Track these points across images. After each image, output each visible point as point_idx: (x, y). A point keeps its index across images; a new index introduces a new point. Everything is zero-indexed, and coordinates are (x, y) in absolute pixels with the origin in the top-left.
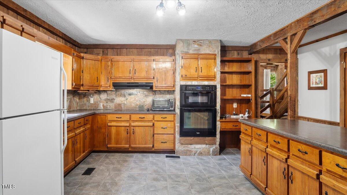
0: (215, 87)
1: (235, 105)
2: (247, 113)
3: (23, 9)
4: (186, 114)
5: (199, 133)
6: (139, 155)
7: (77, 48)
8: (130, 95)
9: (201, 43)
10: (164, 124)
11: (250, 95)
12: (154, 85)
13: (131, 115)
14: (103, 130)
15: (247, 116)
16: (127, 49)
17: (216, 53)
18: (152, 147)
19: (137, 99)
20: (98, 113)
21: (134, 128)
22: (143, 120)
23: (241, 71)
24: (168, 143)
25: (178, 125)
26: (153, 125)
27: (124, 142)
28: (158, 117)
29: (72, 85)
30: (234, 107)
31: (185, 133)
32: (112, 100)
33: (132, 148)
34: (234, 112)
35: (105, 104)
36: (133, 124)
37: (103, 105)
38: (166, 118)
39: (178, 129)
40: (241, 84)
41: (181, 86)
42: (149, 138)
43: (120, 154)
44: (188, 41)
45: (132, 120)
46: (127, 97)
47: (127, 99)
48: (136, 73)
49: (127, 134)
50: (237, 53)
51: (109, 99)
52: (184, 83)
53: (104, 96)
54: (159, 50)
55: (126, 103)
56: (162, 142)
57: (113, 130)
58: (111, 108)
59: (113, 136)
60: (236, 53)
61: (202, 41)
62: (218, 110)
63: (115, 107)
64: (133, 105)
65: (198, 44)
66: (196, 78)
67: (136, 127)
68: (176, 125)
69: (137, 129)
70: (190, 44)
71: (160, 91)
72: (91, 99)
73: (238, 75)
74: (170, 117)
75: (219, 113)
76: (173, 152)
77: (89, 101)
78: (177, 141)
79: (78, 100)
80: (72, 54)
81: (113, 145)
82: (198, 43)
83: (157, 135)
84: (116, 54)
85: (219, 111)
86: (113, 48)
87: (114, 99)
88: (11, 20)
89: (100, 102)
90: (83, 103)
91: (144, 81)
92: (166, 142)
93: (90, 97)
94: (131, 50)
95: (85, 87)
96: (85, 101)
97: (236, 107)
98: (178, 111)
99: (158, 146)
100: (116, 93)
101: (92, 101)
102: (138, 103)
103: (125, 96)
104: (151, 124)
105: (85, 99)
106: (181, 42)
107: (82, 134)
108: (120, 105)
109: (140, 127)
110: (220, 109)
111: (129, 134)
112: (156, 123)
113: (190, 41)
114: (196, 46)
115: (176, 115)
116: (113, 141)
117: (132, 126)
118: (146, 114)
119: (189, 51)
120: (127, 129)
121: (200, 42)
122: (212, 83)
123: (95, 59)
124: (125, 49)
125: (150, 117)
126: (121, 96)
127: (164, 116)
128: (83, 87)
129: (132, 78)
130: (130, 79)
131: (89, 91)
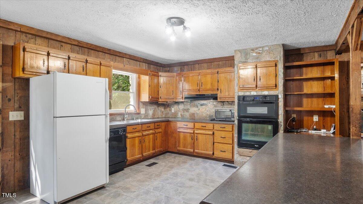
0: (277, 97)
1: (316, 118)
2: (332, 129)
3: (108, 49)
4: (244, 125)
5: (257, 146)
6: (200, 160)
7: (161, 68)
8: (202, 105)
9: (260, 50)
10: (223, 134)
11: (334, 107)
12: (218, 96)
13: (195, 123)
14: (174, 135)
15: (332, 132)
16: (199, 64)
17: (278, 59)
18: (212, 154)
19: (207, 109)
20: (171, 120)
21: (197, 135)
22: (204, 128)
23: (323, 76)
24: (226, 152)
25: (236, 135)
26: (213, 134)
27: (189, 146)
28: (217, 126)
29: (149, 98)
30: (314, 120)
31: (242, 144)
32: (187, 110)
33: (196, 153)
34: (315, 127)
35: (182, 113)
36: (196, 132)
37: (181, 114)
38: (225, 128)
39: (236, 140)
40: (324, 92)
41: (239, 97)
42: (210, 145)
43: (186, 157)
44: (246, 51)
45: (195, 128)
46: (200, 107)
47: (199, 109)
48: (203, 86)
49: (192, 140)
50: (318, 55)
51: (185, 109)
52: (241, 94)
53: (181, 107)
54: (227, 62)
55: (198, 112)
56: (221, 151)
57: (182, 135)
58: (187, 117)
59: (181, 141)
60: (316, 55)
61: (260, 48)
62: (281, 122)
63: (190, 116)
64: (204, 115)
65: (256, 53)
66: (255, 88)
67: (199, 134)
68: (235, 135)
69: (199, 136)
70: (247, 53)
71: (227, 101)
72: (172, 109)
73: (320, 82)
74: (229, 127)
75: (281, 126)
76: (232, 162)
77: (171, 110)
78: (235, 152)
79: (163, 110)
80: (149, 74)
81: (181, 148)
82: (256, 51)
83: (217, 143)
84: (190, 70)
85: (282, 124)
86: (188, 65)
87: (189, 109)
88: (91, 60)
89: (179, 111)
90: (167, 112)
91: (209, 93)
92: (225, 151)
93: (172, 108)
94: (202, 65)
95: (162, 99)
96: (169, 111)
97: (317, 120)
98: (236, 122)
99: (218, 154)
100: (190, 103)
101: (173, 110)
102: (208, 113)
103: (197, 107)
104: (211, 133)
105: (168, 109)
106: (239, 53)
107: (151, 136)
108: (193, 114)
109: (202, 135)
110: (283, 121)
111: (193, 140)
112: (216, 132)
113: (248, 50)
114: (254, 54)
115: (235, 126)
116: (181, 145)
117: (196, 133)
118: (207, 123)
119: (247, 61)
120: (192, 136)
121: (258, 49)
122: (273, 93)
123: (170, 76)
124: (197, 65)
125: (210, 126)
126: (194, 106)
127: (223, 126)
128: (161, 99)
129: (199, 91)
130: (198, 91)
131: (167, 102)
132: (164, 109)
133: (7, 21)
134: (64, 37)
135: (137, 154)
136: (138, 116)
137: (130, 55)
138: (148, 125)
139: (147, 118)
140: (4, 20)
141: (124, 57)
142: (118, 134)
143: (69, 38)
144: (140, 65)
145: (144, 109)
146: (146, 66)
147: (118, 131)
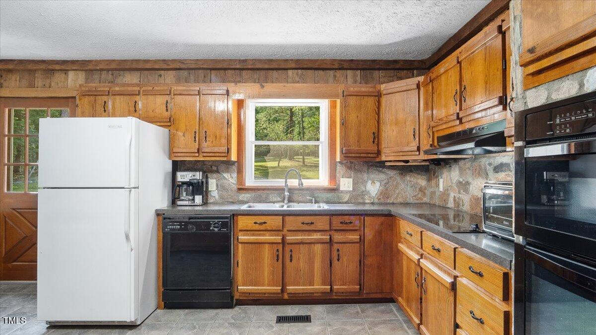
8: (497, 170)
13: (423, 233)
27: (414, 306)
29: (342, 152)
35: (457, 195)
37: (455, 197)
38: (481, 276)
48: (467, 98)
51: (461, 183)
53: (455, 175)
57: (404, 262)
58: (465, 208)
59: (404, 281)
63: (471, 207)
77: (438, 185)
80: (341, 94)
87: (468, 182)
89: (451, 188)
93: (439, 178)
95: (388, 155)
96: (435, 186)
101: (441, 184)
105: (434, 182)
116: (404, 291)
126: (479, 173)
128: (386, 154)
129: (458, 118)
130: (454, 120)
131: (407, 161)
132: (429, 180)
133: (86, 61)
134: (156, 61)
135: (266, 282)
136: (329, 195)
137: (298, 61)
138: (307, 219)
139: (361, 201)
140: (83, 61)
141: (287, 69)
142: (209, 229)
143: (164, 60)
144: (335, 76)
145: (351, 180)
146: (355, 76)
147: (209, 224)
